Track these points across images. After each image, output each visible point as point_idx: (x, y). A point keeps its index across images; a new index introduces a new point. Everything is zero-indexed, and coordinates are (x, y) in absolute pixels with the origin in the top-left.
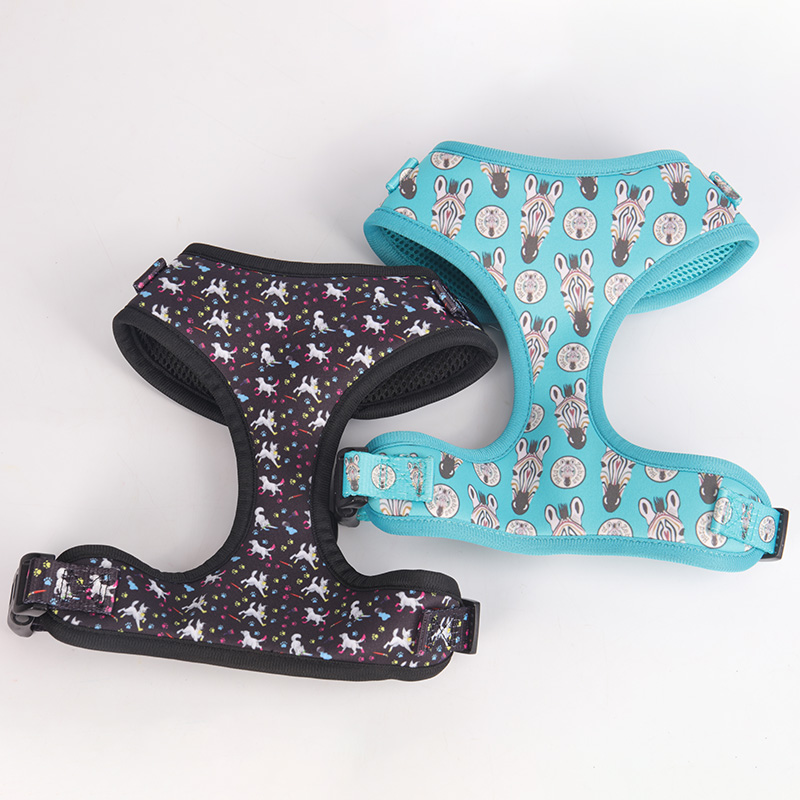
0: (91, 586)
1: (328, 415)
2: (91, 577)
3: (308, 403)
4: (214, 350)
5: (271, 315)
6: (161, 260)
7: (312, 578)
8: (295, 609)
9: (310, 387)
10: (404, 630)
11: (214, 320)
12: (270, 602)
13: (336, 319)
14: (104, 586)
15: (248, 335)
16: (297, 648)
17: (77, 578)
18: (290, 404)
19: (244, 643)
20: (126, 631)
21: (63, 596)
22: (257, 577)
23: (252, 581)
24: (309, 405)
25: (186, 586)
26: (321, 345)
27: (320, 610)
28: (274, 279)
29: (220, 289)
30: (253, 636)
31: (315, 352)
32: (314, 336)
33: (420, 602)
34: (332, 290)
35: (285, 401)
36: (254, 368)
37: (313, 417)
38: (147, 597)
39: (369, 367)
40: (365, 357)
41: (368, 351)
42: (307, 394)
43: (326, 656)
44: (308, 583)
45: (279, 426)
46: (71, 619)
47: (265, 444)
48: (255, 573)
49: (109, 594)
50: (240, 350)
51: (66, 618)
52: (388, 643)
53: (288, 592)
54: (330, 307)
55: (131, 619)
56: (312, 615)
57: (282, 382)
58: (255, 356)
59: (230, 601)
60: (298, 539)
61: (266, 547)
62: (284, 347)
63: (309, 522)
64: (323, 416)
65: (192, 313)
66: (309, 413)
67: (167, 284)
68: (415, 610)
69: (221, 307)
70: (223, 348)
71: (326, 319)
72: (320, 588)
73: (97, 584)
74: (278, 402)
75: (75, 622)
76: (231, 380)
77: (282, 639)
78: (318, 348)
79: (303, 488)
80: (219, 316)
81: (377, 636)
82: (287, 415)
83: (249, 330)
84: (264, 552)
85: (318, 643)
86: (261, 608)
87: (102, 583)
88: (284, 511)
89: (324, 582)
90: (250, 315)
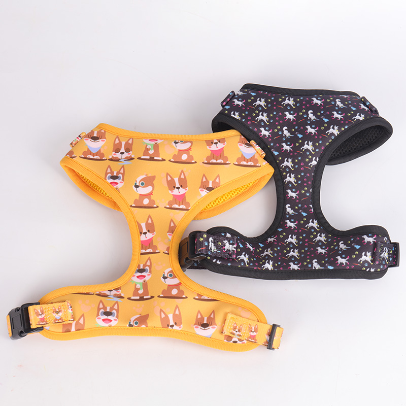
0: (225, 245)
1: (318, 159)
2: (224, 241)
3: (308, 154)
4: (261, 131)
5: (287, 113)
6: (233, 92)
7: (317, 234)
8: (312, 249)
9: (309, 146)
10: (367, 252)
11: (260, 117)
12: (299, 247)
13: (319, 114)
14: (231, 246)
15: (277, 123)
16: (316, 266)
17: (218, 242)
18: (299, 155)
19: (291, 268)
20: (242, 267)
21: (212, 251)
22: (292, 237)
23: (290, 240)
24: (309, 155)
25: (260, 244)
26: (313, 126)
27: (323, 247)
28: (287, 97)
29: (262, 103)
30: (294, 264)
31: (310, 130)
32: (309, 122)
33: (374, 239)
34: (315, 101)
35: (297, 154)
36: (280, 139)
37: (311, 160)
38: (247, 251)
39: (336, 135)
40: (335, 131)
41: (336, 128)
42: (307, 150)
43: (331, 268)
44: (316, 236)
45: (294, 166)
46: (216, 261)
47: (288, 175)
48: (290, 236)
49: (233, 249)
50: (273, 131)
51: (214, 261)
52: (360, 259)
53: (307, 242)
54: (316, 108)
55: (243, 261)
56: (320, 250)
57: (295, 145)
58: (280, 133)
59: (281, 251)
60: (308, 218)
61: (293, 222)
62: (294, 128)
63: (312, 210)
64: (315, 160)
65: (250, 114)
66: (309, 159)
67: (236, 102)
68: (372, 243)
69: (263, 111)
70: (265, 130)
71: (314, 114)
72: (322, 238)
73: (227, 244)
74: (293, 154)
75: (219, 262)
76: (270, 145)
77: (308, 263)
78: (312, 128)
79: (308, 195)
80: (262, 115)
81: (354, 256)
82: (298, 160)
83: (277, 121)
84: (293, 225)
85: (326, 262)
86: (296, 251)
87: (229, 244)
88: (300, 206)
89: (323, 235)
90: (277, 113)
